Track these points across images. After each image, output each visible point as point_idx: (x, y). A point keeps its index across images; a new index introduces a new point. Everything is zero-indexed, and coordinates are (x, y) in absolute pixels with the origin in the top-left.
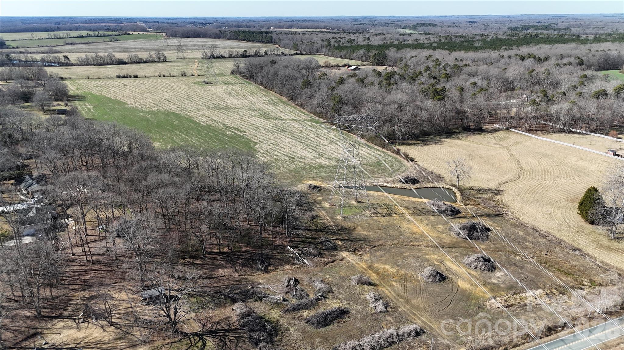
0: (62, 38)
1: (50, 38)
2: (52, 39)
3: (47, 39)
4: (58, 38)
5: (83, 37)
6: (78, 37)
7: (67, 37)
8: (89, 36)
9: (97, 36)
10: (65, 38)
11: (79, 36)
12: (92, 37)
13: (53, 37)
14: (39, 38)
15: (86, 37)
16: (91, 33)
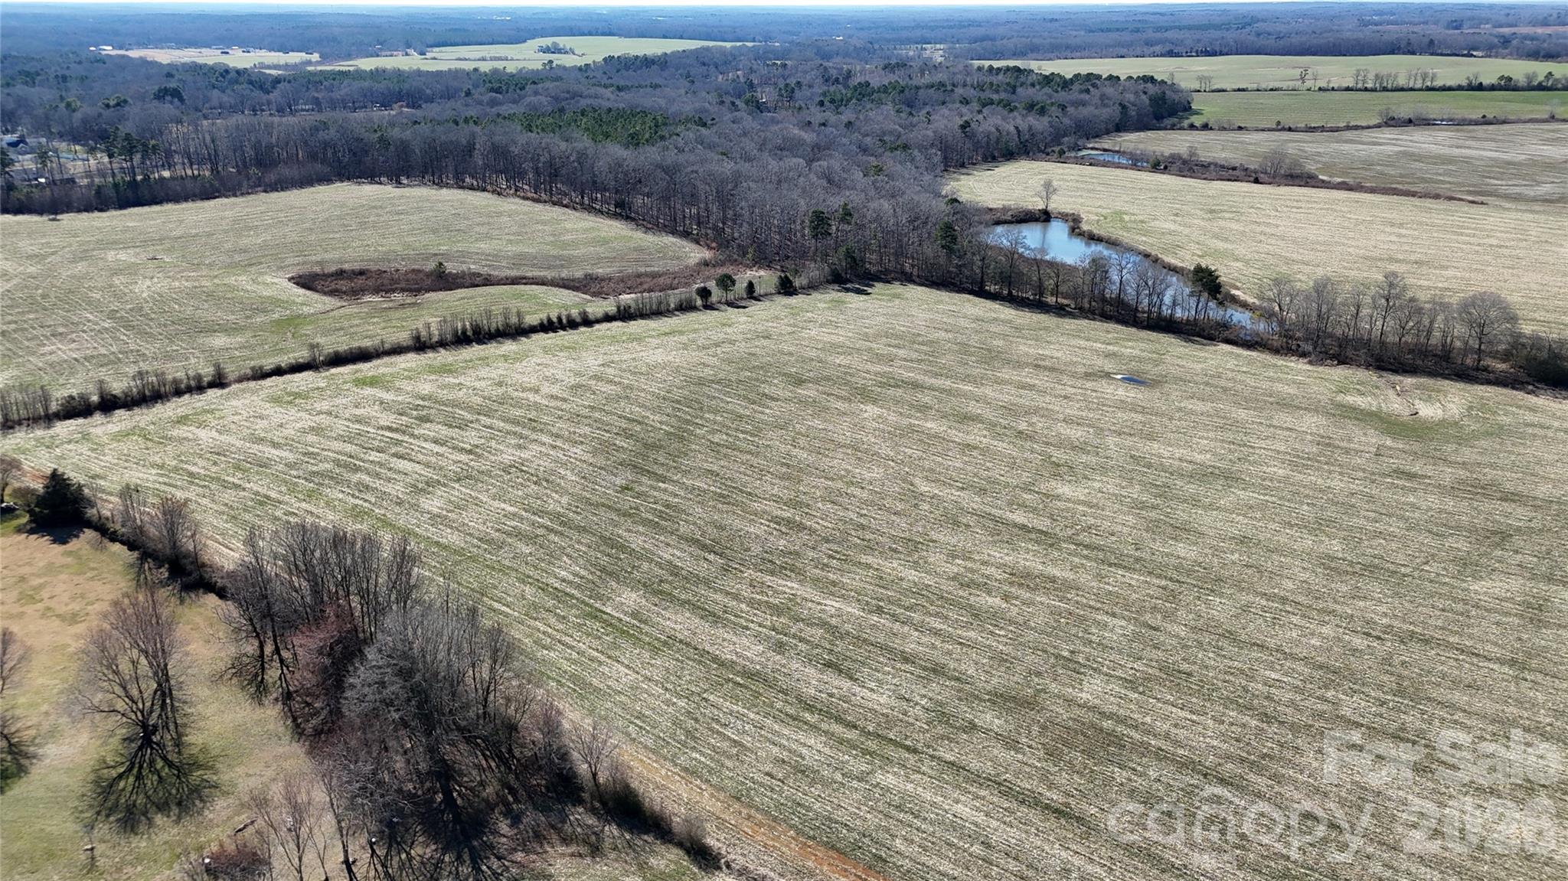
0: (1402, 89)
1: (1360, 86)
2: (1366, 90)
3: (1348, 89)
4: (1385, 89)
5: (1480, 87)
6: (1460, 88)
7: (1419, 85)
8: (1507, 85)
9: (1541, 87)
10: (1412, 89)
11: (1464, 83)
12: (1516, 89)
13: (1370, 85)
14: (1323, 84)
15: (1493, 88)
16: (1519, 69)
